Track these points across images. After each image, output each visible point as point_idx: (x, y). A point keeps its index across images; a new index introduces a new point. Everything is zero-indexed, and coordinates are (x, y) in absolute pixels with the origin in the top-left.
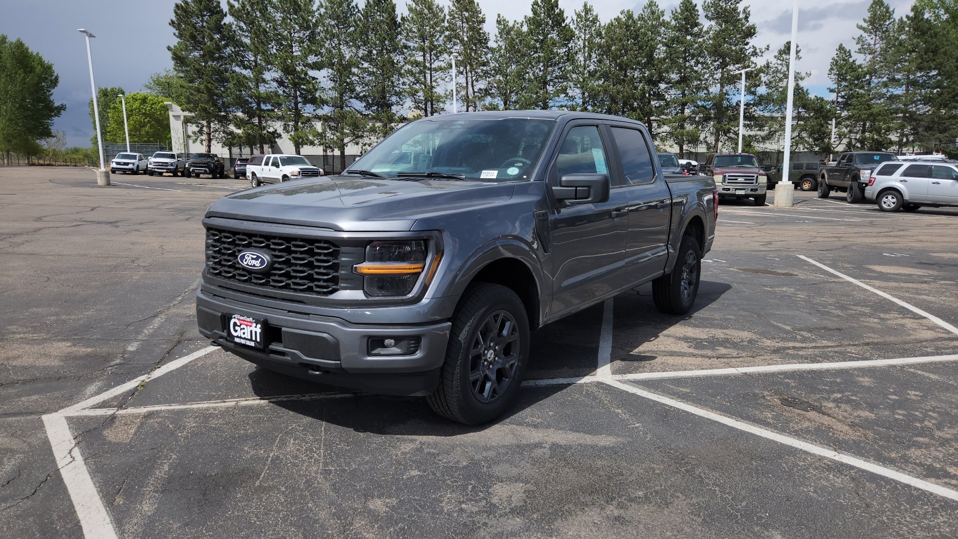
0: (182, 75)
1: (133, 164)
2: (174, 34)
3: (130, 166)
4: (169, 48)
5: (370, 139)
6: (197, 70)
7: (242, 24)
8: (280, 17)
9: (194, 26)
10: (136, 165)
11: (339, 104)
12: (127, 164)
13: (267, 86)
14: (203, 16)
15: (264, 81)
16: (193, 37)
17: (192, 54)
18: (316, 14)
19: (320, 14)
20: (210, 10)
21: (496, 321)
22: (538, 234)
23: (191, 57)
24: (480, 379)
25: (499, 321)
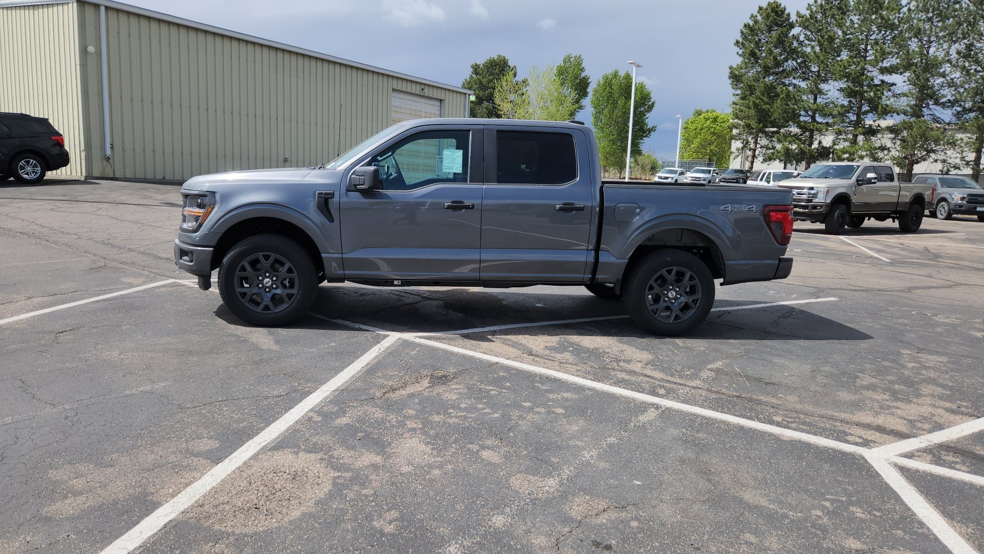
0: (739, 92)
1: (672, 178)
2: (738, 53)
3: (669, 180)
4: (731, 68)
5: (946, 153)
6: (750, 86)
7: (809, 33)
8: (858, 19)
9: (757, 44)
10: (674, 180)
11: (917, 112)
12: (667, 178)
13: (825, 97)
14: (770, 31)
15: (820, 92)
16: (753, 54)
17: (752, 71)
18: (905, 9)
19: (909, 10)
20: (777, 25)
21: (267, 260)
22: (319, 207)
23: (750, 74)
24: (248, 293)
25: (271, 260)
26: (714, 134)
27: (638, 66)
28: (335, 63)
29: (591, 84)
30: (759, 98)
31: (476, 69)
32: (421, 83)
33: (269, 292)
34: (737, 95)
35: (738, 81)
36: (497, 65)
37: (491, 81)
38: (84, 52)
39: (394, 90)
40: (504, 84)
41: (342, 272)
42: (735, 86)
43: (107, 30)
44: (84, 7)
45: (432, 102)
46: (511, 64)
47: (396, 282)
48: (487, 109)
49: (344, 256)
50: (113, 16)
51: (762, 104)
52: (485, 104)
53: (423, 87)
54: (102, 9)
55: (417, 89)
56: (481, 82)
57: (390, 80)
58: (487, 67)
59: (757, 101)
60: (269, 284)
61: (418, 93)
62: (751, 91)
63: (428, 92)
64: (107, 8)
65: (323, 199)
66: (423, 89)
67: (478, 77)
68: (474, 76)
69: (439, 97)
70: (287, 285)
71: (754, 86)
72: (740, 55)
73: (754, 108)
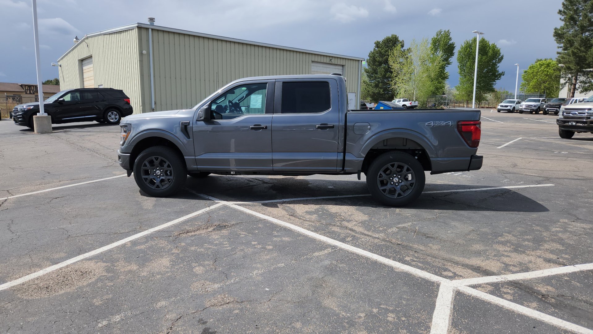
0: (562, 45)
1: (511, 106)
2: (560, 19)
3: (509, 108)
4: (555, 29)
6: (569, 41)
9: (576, 11)
10: (512, 107)
12: (507, 106)
16: (572, 18)
17: (572, 30)
21: (157, 160)
22: (182, 131)
23: (570, 32)
24: (148, 179)
25: (159, 160)
26: (547, 75)
27: (481, 34)
28: (276, 49)
29: (456, 48)
30: (577, 49)
31: (377, 44)
32: (330, 56)
33: (159, 178)
34: (561, 47)
35: (561, 38)
36: (391, 41)
37: (387, 51)
38: (141, 54)
39: (313, 62)
40: (395, 52)
41: (196, 167)
42: (559, 42)
43: (153, 41)
44: (141, 30)
45: (337, 67)
46: (400, 39)
47: (232, 173)
48: (384, 68)
49: (196, 157)
50: (155, 34)
51: (579, 52)
52: (383, 65)
53: (331, 58)
54: (150, 30)
55: (327, 60)
56: (380, 53)
57: (310, 56)
58: (384, 42)
59: (575, 51)
60: (159, 174)
61: (328, 62)
62: (571, 44)
63: (334, 61)
64: (152, 29)
65: (184, 126)
66: (331, 60)
67: (379, 49)
68: (376, 49)
69: (341, 64)
70: (169, 174)
71: (572, 40)
72: (563, 20)
73: (573, 55)
